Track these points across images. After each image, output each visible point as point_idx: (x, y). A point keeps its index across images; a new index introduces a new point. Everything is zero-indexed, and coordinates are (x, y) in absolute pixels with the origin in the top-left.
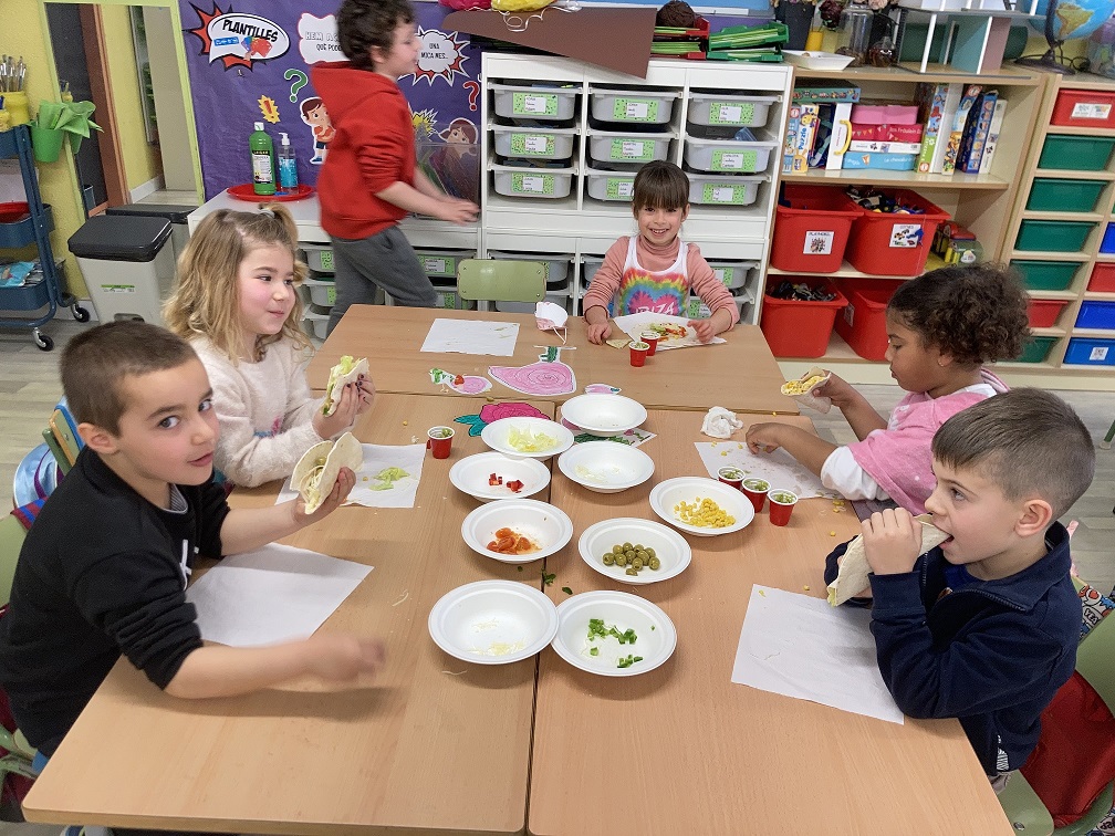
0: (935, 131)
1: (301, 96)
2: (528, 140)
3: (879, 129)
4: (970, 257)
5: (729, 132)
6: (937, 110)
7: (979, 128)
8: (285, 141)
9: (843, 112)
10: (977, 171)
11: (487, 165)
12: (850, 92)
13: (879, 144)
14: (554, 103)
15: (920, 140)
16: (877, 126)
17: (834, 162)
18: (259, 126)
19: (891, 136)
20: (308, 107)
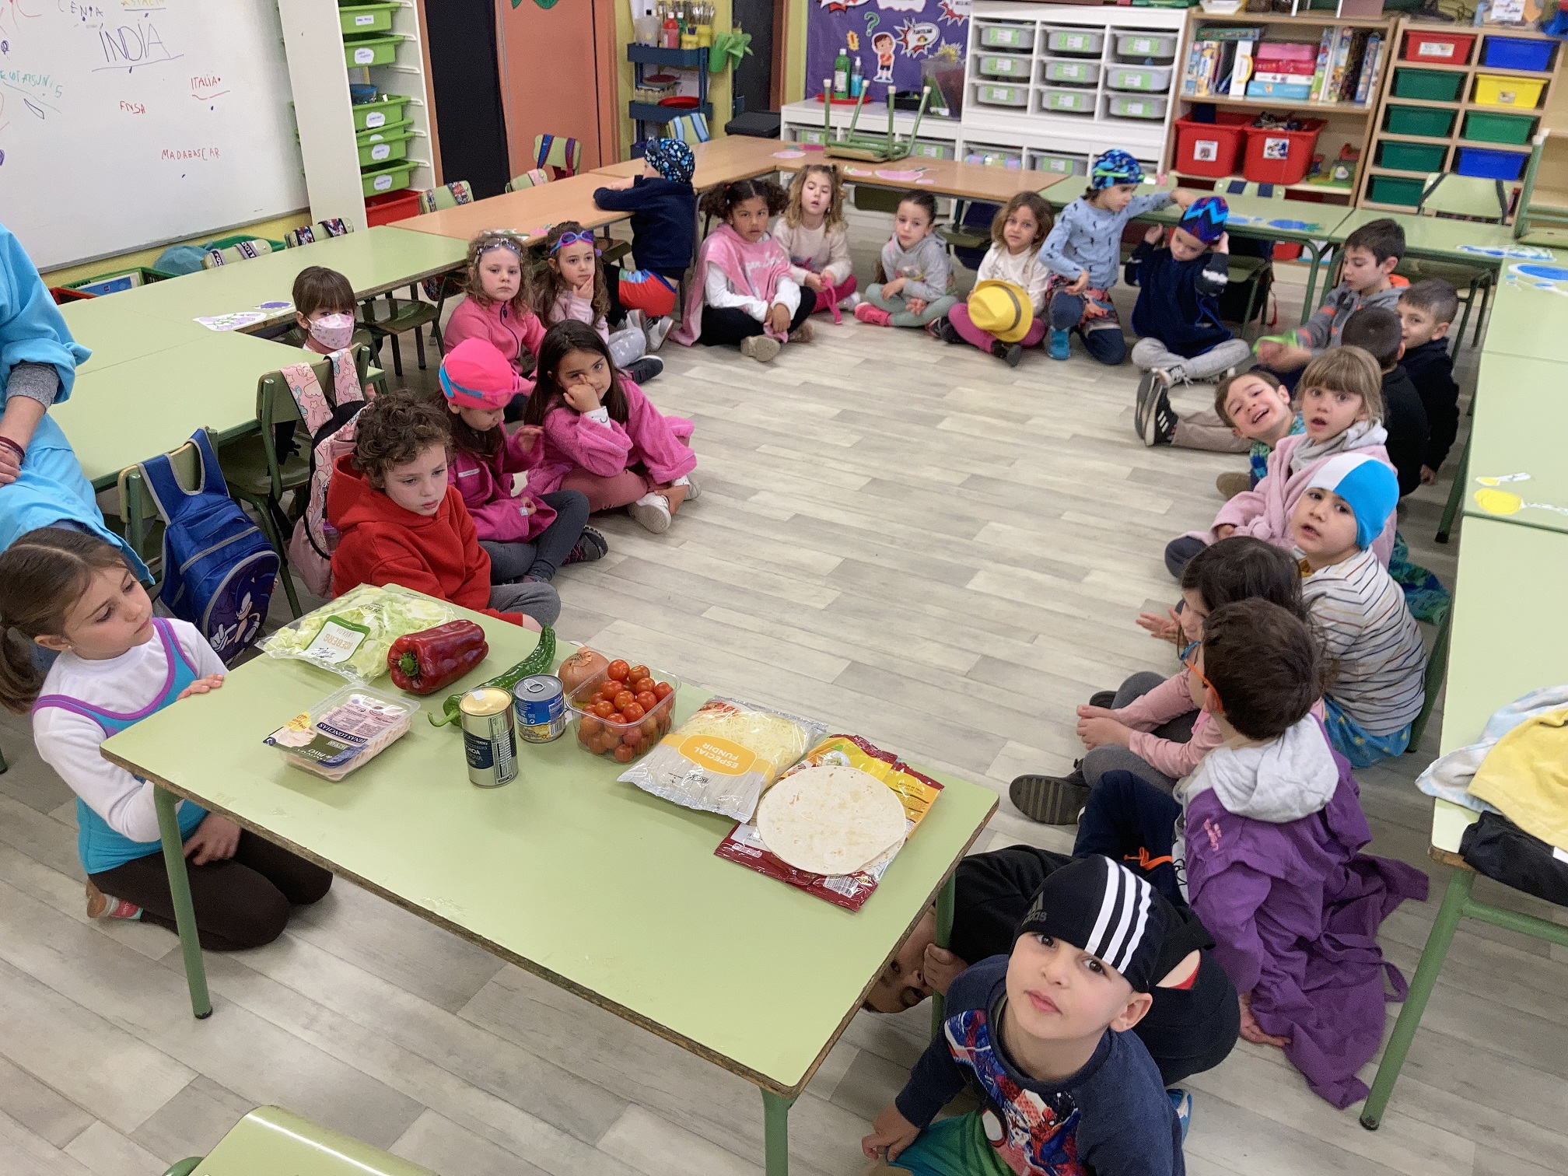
0: (1324, 65)
1: (874, 32)
3: (1280, 63)
4: (1343, 173)
5: (1139, 60)
6: (1325, 48)
7: (1364, 64)
8: (858, 63)
9: (1244, 49)
10: (1363, 101)
12: (1250, 32)
13: (1279, 76)
14: (1017, 36)
15: (1313, 73)
16: (1278, 60)
17: (1236, 92)
18: (843, 52)
19: (1289, 69)
20: (878, 39)
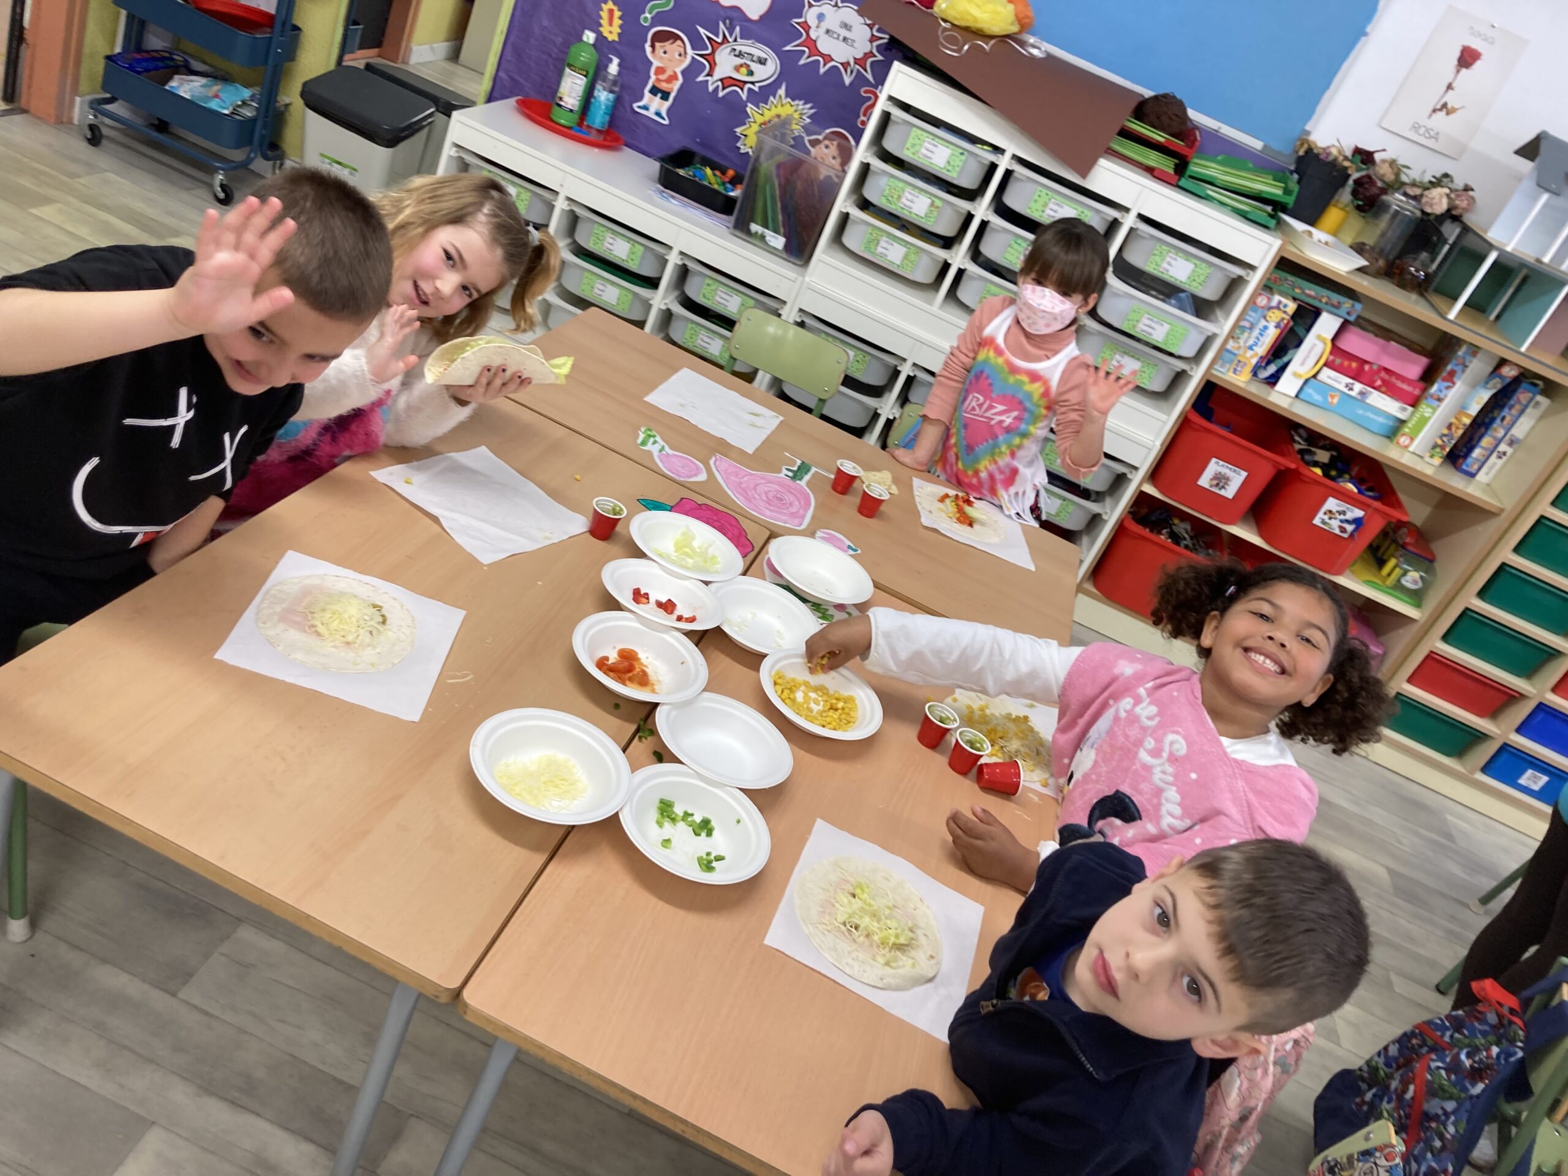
0: (1440, 400)
2: (908, 194)
3: (1367, 367)
4: (1415, 582)
5: (1166, 290)
6: (1452, 374)
7: (1498, 421)
8: (613, 68)
9: (1327, 325)
10: (1473, 475)
11: (843, 203)
12: (1347, 304)
13: (1358, 387)
14: (959, 161)
15: (1414, 403)
16: (1366, 362)
17: (1288, 384)
18: (589, 37)
19: (1379, 383)
